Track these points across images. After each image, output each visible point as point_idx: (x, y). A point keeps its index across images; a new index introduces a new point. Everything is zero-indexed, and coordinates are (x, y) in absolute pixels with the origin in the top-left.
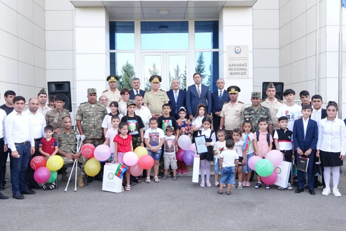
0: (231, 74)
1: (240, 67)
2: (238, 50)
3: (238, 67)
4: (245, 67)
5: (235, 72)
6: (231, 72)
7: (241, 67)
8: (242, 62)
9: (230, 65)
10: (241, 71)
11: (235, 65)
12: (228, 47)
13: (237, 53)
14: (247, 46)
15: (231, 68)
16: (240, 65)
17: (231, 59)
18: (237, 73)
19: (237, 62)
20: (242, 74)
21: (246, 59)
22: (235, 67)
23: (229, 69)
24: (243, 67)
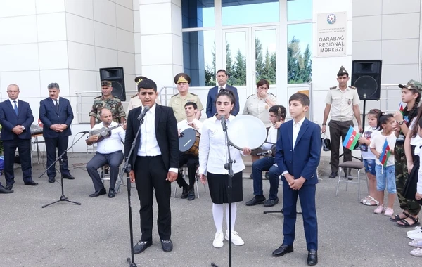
0: (322, 51)
1: (334, 42)
2: (332, 19)
3: (331, 41)
4: (341, 41)
5: (328, 48)
6: (322, 48)
7: (336, 42)
8: (338, 35)
9: (321, 40)
10: (336, 47)
11: (328, 39)
12: (319, 15)
13: (330, 23)
14: (345, 13)
15: (322, 42)
16: (335, 38)
17: (322, 31)
18: (330, 50)
19: (330, 35)
20: (337, 50)
21: (343, 30)
22: (328, 41)
23: (320, 45)
24: (338, 41)
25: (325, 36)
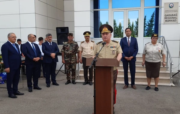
0: (166, 21)
1: (172, 17)
2: (171, 5)
3: (171, 16)
4: (176, 16)
5: (169, 20)
6: (166, 20)
7: (173, 17)
8: (174, 13)
9: (166, 15)
10: (173, 19)
11: (169, 15)
12: (165, 4)
13: (170, 7)
14: (178, 3)
16: (173, 15)
17: (166, 11)
18: (170, 21)
19: (170, 13)
20: (173, 21)
21: (177, 11)
22: (169, 17)
23: (165, 18)
24: (174, 17)
25: (168, 14)
